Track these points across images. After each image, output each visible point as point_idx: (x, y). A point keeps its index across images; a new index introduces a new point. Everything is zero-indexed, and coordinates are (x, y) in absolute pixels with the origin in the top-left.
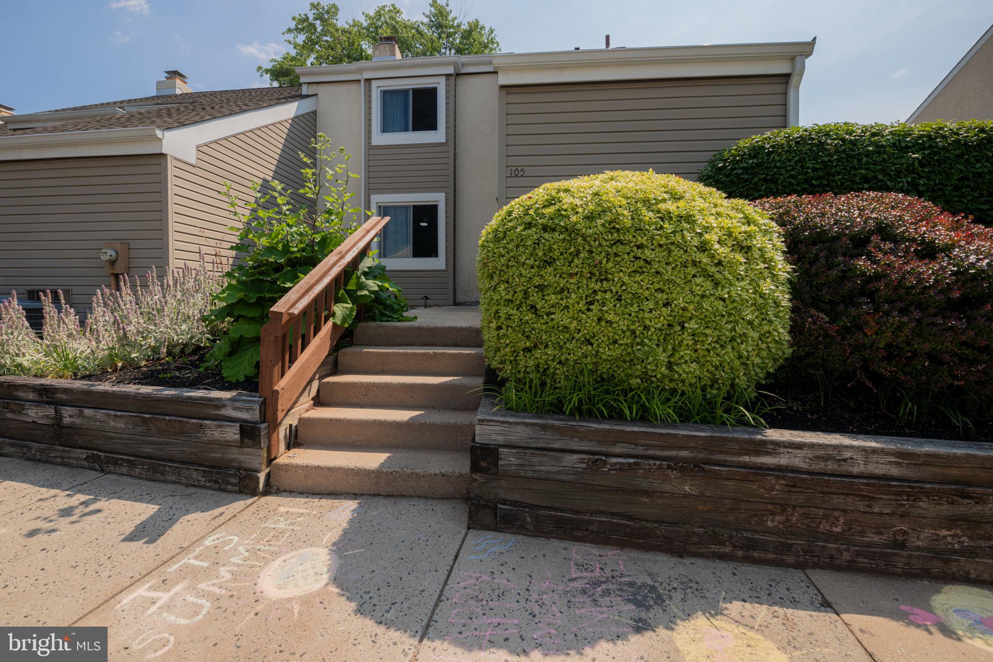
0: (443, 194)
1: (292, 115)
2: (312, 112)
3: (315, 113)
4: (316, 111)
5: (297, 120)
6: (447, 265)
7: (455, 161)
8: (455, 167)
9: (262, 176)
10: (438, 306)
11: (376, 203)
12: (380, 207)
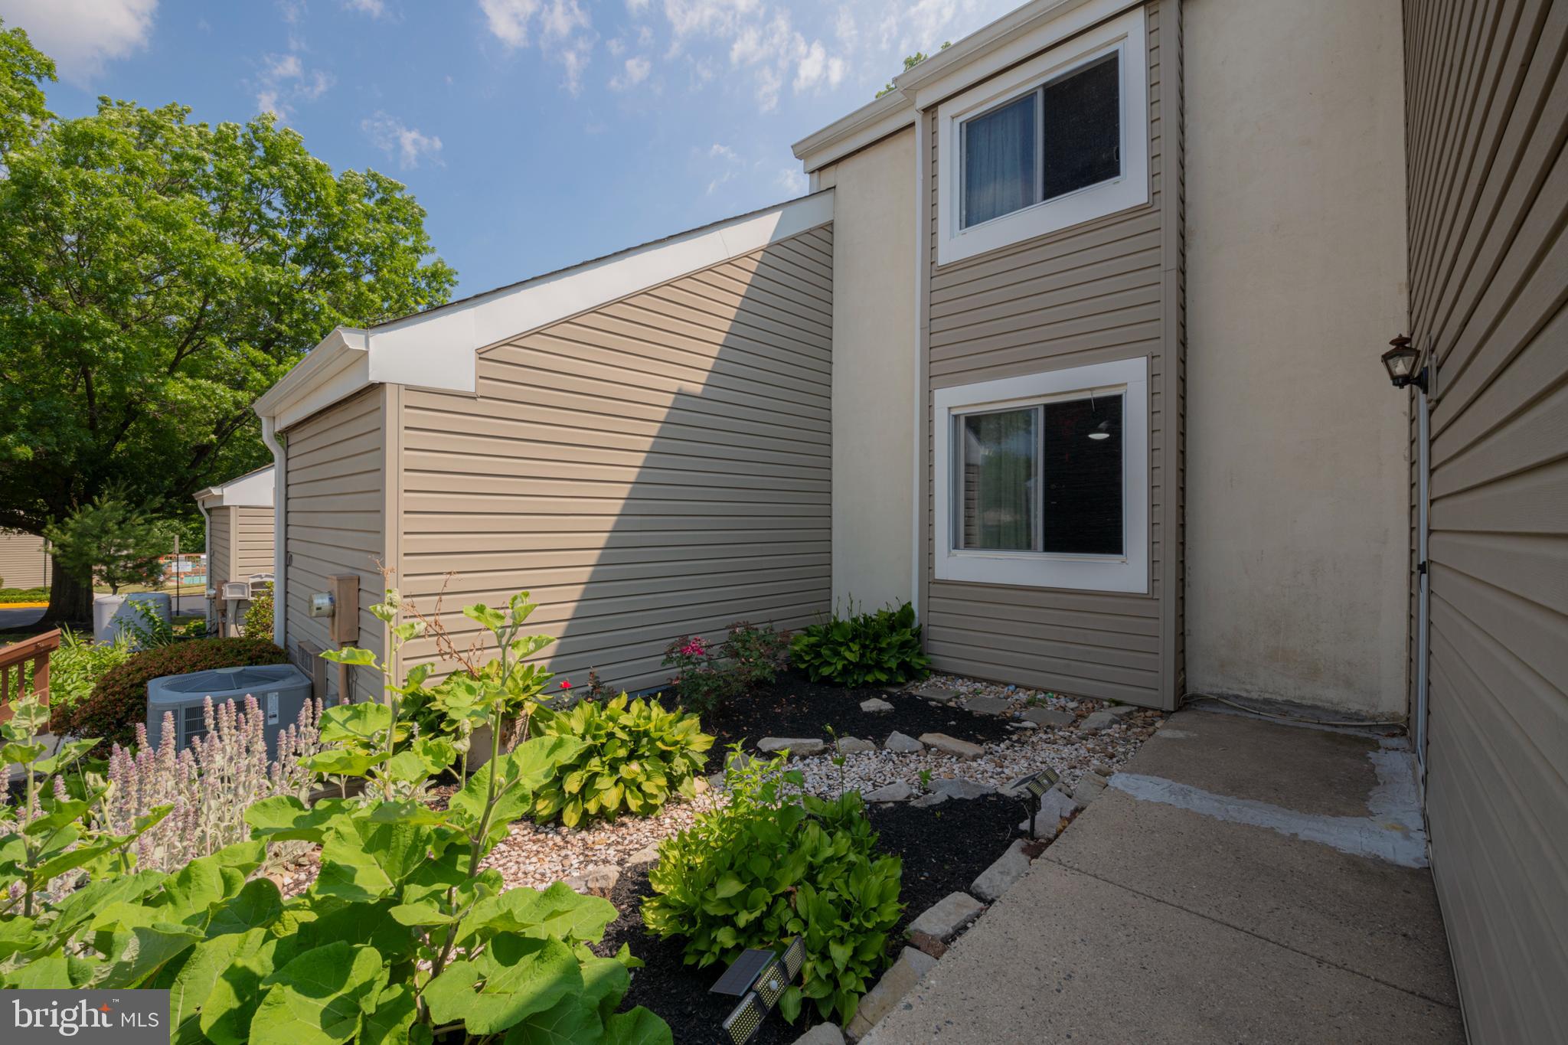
0: (1142, 362)
1: (764, 240)
2: (822, 227)
3: (829, 227)
4: (831, 224)
5: (778, 250)
6: (1152, 580)
7: (1183, 254)
8: (1183, 272)
9: (674, 385)
10: (1118, 704)
11: (946, 410)
12: (956, 417)
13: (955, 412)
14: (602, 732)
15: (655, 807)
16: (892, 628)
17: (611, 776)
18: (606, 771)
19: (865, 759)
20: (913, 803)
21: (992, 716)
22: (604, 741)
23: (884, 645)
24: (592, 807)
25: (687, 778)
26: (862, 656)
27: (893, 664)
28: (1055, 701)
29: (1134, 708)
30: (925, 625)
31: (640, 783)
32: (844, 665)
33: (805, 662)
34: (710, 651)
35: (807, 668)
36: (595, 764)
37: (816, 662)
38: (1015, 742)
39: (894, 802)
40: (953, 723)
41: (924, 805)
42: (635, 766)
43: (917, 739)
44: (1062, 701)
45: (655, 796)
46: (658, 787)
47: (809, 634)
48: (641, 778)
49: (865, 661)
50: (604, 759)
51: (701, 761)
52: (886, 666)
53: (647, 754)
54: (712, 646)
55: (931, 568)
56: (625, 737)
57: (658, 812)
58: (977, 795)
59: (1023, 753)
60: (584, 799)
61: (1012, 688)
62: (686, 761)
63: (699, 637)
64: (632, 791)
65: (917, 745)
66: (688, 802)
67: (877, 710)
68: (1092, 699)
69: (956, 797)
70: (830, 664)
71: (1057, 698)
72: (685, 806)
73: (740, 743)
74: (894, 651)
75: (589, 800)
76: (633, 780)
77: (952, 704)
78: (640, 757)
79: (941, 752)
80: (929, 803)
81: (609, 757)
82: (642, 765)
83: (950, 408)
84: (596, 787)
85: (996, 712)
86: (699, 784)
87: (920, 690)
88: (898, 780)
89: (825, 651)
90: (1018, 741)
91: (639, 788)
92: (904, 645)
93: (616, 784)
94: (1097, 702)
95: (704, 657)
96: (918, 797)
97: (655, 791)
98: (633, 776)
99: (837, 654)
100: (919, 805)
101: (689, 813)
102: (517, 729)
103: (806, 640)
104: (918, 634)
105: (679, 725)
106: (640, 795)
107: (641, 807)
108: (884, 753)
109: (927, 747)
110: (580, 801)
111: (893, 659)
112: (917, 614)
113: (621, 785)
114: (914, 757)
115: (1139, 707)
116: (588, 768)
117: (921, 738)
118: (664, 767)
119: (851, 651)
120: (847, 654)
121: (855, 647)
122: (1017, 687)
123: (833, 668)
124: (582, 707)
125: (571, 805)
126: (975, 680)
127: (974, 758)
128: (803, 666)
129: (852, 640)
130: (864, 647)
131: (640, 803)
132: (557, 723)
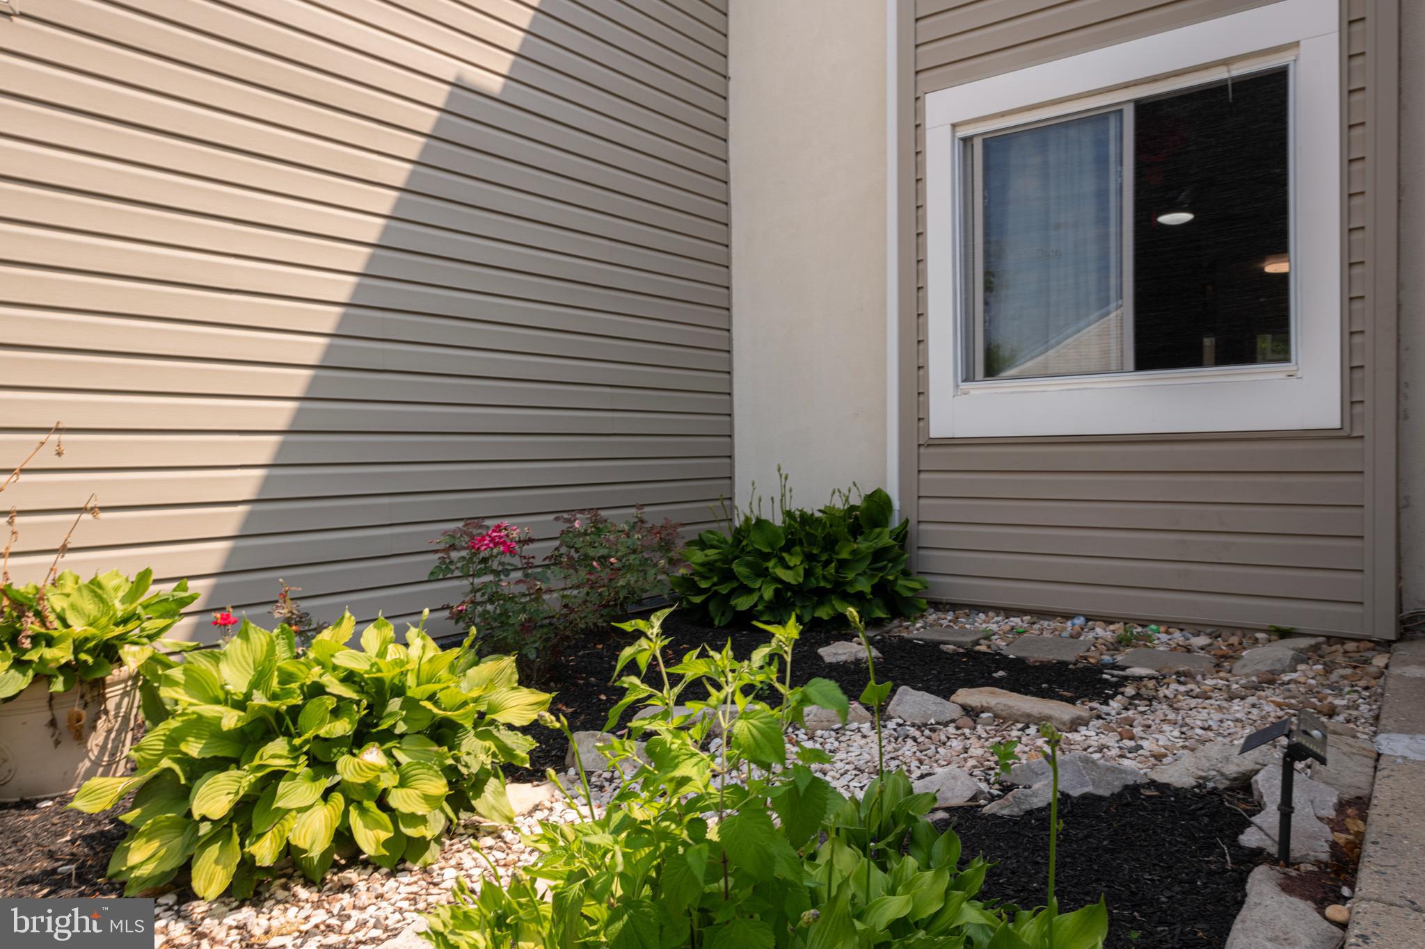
6: (1351, 403)
10: (1284, 634)
11: (949, 128)
12: (967, 141)
13: (964, 132)
14: (294, 686)
15: (420, 846)
16: (856, 530)
17: (315, 779)
18: (302, 769)
19: (857, 737)
20: (990, 808)
21: (1064, 664)
22: (298, 701)
23: (845, 555)
24: (265, 851)
25: (492, 783)
26: (808, 573)
27: (864, 586)
28: (1164, 637)
29: (1321, 639)
30: (913, 522)
31: (385, 792)
32: (777, 591)
33: (701, 591)
34: (528, 549)
35: (705, 603)
36: (275, 753)
37: (724, 589)
38: (1133, 698)
39: (946, 809)
40: (1001, 673)
41: (1016, 811)
42: (373, 755)
43: (947, 697)
44: (1178, 636)
45: (423, 820)
46: (427, 798)
47: (702, 544)
48: (388, 780)
49: (813, 583)
50: (297, 741)
51: (522, 746)
52: (851, 590)
53: (401, 728)
54: (531, 540)
55: (922, 419)
56: (348, 693)
57: (428, 857)
58: (1116, 787)
59: (1160, 715)
60: (246, 832)
61: (1080, 621)
62: (488, 744)
63: (506, 522)
64: (363, 811)
65: (950, 709)
66: (495, 833)
67: (852, 659)
68: (1233, 629)
69: (1076, 793)
70: (750, 591)
71: (1167, 632)
72: (489, 841)
73: (657, 621)
74: (863, 566)
75: (260, 836)
76: (368, 787)
77: (983, 648)
78: (386, 737)
79: (1003, 719)
80: (1026, 807)
81: (309, 735)
82: (389, 754)
83: (954, 126)
84: (279, 804)
85: (1069, 656)
86: (521, 795)
87: (917, 630)
88: (938, 770)
89: (739, 569)
90: (1138, 696)
91: (382, 804)
92: (880, 554)
93: (326, 795)
94: (1247, 633)
95: (516, 561)
96: (992, 798)
97: (421, 809)
98: (370, 776)
99: (763, 573)
100: (1005, 812)
101: (500, 855)
102: (111, 705)
103: (698, 556)
104: (902, 536)
105: (470, 672)
106: (385, 817)
107: (386, 844)
108: (891, 725)
109: (972, 713)
110: (236, 839)
111: (862, 579)
112: (896, 504)
113: (338, 798)
114: (951, 729)
115: (1329, 638)
116: (256, 762)
117: (953, 698)
118: (442, 756)
119: (788, 567)
120: (781, 573)
121: (794, 561)
122: (1088, 620)
123: (755, 597)
124: (245, 636)
125: (214, 850)
126: (1008, 612)
127: (1074, 725)
128: (697, 600)
129: (788, 548)
130: (809, 558)
131: (384, 835)
132: (185, 671)
